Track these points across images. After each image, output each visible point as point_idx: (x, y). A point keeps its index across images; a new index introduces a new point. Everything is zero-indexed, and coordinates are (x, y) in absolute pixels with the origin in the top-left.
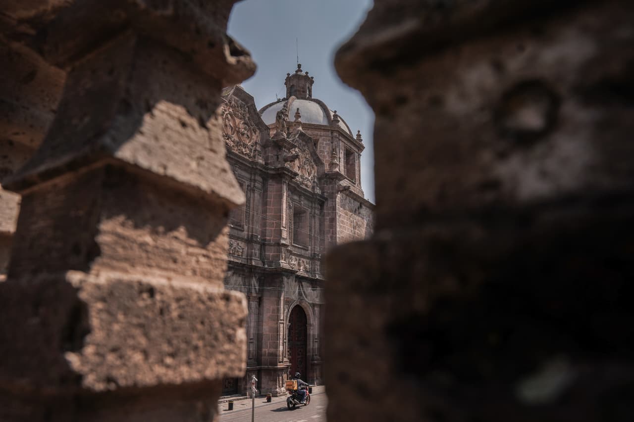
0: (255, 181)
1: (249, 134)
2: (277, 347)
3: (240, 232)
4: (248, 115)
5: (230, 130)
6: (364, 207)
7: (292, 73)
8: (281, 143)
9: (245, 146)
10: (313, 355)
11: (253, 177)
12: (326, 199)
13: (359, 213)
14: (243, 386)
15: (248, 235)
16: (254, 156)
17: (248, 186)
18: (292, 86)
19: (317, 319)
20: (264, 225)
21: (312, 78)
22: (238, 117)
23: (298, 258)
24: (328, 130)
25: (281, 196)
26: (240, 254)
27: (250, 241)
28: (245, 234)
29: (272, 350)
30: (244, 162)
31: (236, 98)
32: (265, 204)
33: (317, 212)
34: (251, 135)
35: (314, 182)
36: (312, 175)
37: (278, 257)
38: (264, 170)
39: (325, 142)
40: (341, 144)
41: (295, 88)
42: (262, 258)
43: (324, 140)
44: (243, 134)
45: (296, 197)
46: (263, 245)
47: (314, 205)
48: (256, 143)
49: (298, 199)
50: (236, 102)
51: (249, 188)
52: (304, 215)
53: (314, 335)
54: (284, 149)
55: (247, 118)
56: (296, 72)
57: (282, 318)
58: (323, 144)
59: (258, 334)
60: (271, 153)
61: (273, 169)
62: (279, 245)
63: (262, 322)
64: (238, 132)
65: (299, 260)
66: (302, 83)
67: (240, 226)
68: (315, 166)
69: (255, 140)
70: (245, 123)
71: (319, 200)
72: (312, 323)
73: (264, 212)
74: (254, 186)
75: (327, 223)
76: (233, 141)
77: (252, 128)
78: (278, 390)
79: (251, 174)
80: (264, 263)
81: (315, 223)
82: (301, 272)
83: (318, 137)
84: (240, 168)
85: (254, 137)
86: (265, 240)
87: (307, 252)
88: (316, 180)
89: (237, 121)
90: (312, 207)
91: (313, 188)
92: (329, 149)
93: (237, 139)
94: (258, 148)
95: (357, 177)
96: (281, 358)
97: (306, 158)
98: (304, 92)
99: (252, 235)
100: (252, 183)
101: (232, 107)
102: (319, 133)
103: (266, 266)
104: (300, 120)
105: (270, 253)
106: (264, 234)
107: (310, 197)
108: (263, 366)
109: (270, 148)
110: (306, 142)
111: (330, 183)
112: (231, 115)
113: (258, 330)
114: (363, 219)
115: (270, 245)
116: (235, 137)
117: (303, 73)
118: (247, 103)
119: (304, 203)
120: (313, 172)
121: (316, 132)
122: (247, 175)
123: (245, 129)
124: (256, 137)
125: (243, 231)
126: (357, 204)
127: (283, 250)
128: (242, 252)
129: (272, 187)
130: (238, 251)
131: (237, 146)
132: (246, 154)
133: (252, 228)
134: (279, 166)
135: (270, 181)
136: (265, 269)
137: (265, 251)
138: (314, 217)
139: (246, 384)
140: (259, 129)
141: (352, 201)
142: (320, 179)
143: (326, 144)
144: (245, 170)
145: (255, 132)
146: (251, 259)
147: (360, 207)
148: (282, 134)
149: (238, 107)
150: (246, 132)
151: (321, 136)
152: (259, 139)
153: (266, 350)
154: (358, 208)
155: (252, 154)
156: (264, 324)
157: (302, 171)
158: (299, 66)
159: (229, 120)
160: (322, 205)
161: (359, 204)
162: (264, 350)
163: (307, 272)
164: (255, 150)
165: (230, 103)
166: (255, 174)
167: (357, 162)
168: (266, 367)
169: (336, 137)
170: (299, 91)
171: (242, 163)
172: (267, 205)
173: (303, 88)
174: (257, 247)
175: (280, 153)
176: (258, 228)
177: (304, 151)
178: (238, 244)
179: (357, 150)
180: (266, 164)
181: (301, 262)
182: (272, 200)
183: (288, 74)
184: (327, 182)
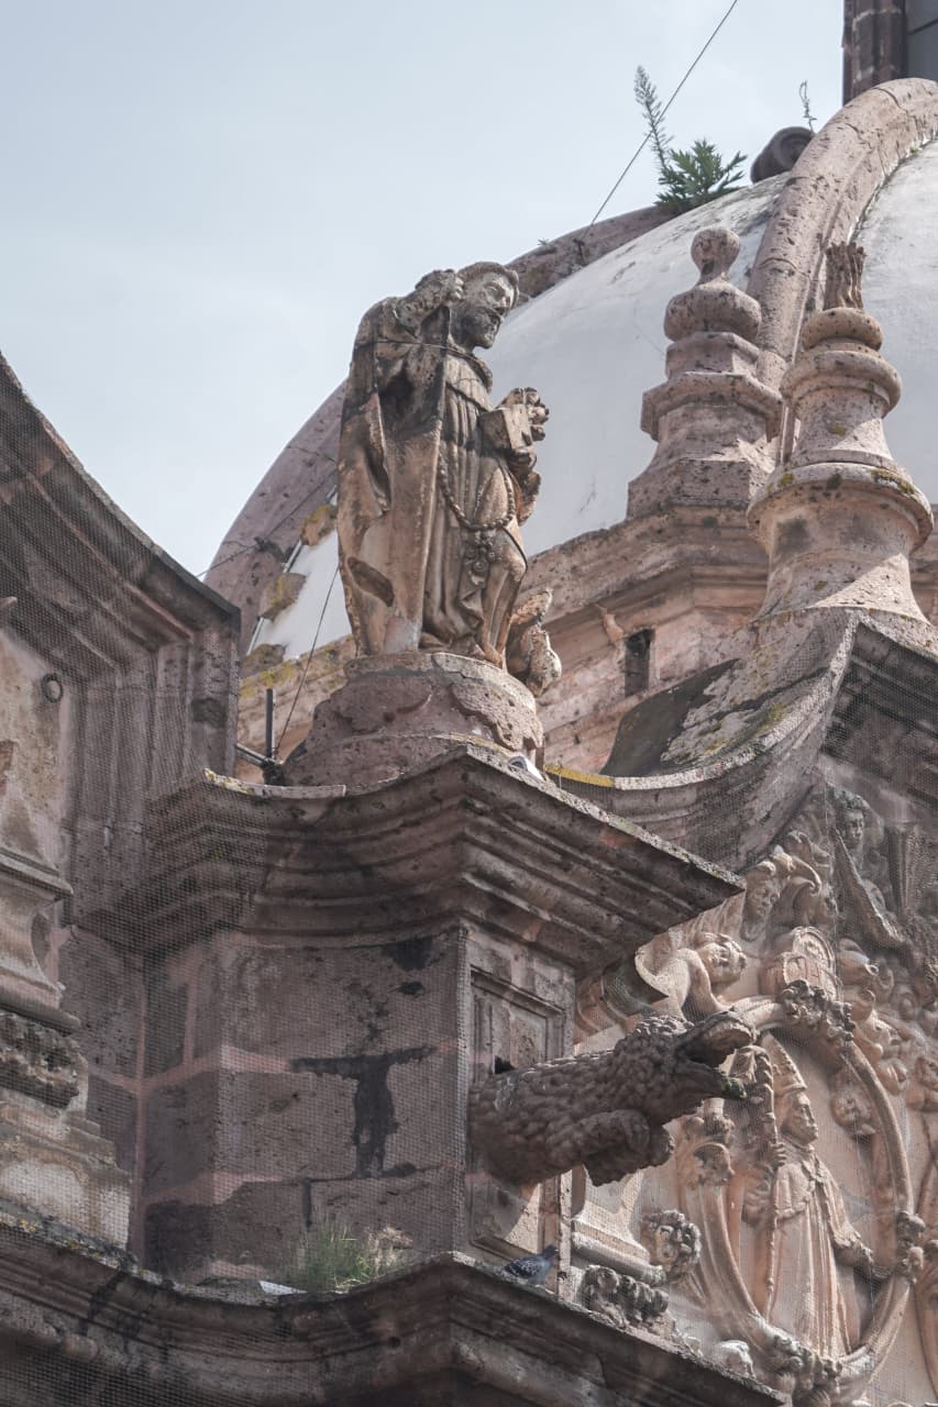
38: (87, 1344)
54: (477, 949)
104: (873, 440)
134: (386, 1254)
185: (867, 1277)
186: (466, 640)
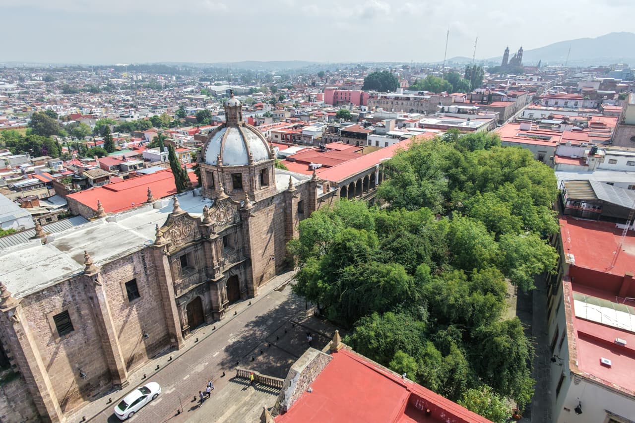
1: (189, 229)
2: (218, 304)
5: (178, 236)
6: (275, 197)
10: (242, 289)
12: (243, 221)
13: (272, 203)
15: (198, 270)
16: (195, 236)
19: (243, 275)
20: (206, 261)
24: (247, 167)
25: (211, 249)
27: (199, 272)
33: (238, 230)
34: (191, 227)
35: (235, 216)
36: (233, 213)
42: (207, 275)
44: (186, 232)
46: (206, 269)
49: (225, 233)
51: (195, 251)
53: (242, 282)
57: (220, 289)
58: (244, 175)
59: (210, 301)
60: (203, 229)
62: (213, 269)
64: (183, 233)
65: (230, 258)
66: (233, 111)
68: (235, 206)
71: (238, 225)
75: (245, 232)
76: (182, 240)
77: (190, 224)
78: (221, 318)
80: (208, 277)
81: (237, 237)
86: (207, 267)
87: (234, 251)
88: (236, 214)
89: (181, 228)
90: (234, 230)
92: (248, 178)
94: (196, 230)
95: (270, 179)
96: (221, 308)
97: (228, 207)
99: (200, 269)
102: (241, 169)
103: (209, 279)
106: (206, 264)
107: (233, 227)
108: (214, 311)
110: (227, 200)
111: (245, 212)
115: (209, 269)
116: (182, 237)
119: (229, 232)
120: (234, 211)
121: (239, 169)
122: (193, 247)
123: (186, 228)
125: (195, 270)
126: (270, 199)
129: (207, 244)
130: (194, 280)
133: (200, 265)
135: (205, 242)
137: (208, 272)
138: (237, 233)
141: (266, 201)
142: (239, 211)
143: (247, 176)
145: (193, 224)
146: (201, 279)
147: (273, 200)
150: (187, 230)
151: (242, 171)
152: (196, 225)
153: (214, 305)
155: (193, 236)
157: (226, 217)
159: (176, 233)
160: (241, 225)
164: (194, 233)
166: (197, 244)
169: (252, 170)
170: (232, 118)
172: (205, 253)
173: (234, 115)
174: (204, 272)
175: (208, 229)
176: (203, 263)
177: (226, 205)
178: (194, 276)
179: (270, 164)
180: (202, 235)
184: (243, 212)
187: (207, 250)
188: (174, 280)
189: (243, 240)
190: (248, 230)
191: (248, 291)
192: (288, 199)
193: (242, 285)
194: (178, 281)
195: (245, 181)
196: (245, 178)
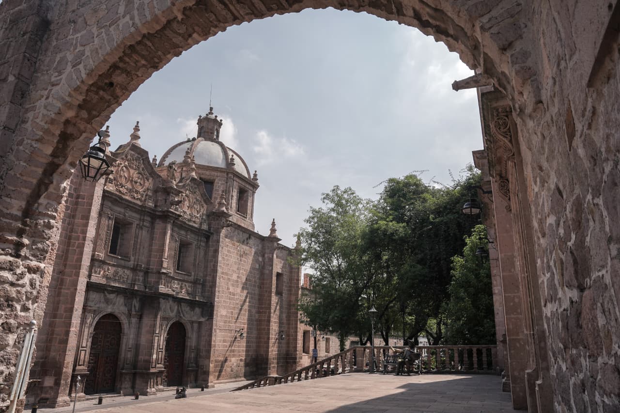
0: (144, 220)
1: (142, 182)
2: (151, 355)
3: (127, 263)
4: (143, 166)
5: (124, 180)
6: (253, 238)
7: (204, 115)
8: (169, 190)
9: (137, 192)
10: (189, 364)
11: (142, 218)
12: (212, 234)
13: (247, 243)
14: (119, 386)
15: (134, 265)
16: (145, 200)
17: (137, 225)
18: (203, 127)
19: (194, 333)
20: (150, 256)
21: (221, 120)
22: (132, 168)
23: (180, 283)
24: (224, 172)
25: (165, 234)
26: (125, 280)
27: (134, 269)
28: (131, 264)
29: (147, 358)
30: (134, 206)
31: (133, 153)
32: (152, 239)
33: (203, 244)
34: (144, 183)
35: (202, 219)
36: (201, 213)
37: (158, 283)
38: (152, 212)
39: (220, 182)
40: (235, 183)
41: (204, 130)
42: (145, 283)
43: (220, 180)
44: (136, 182)
45: (183, 232)
46: (147, 273)
47: (200, 238)
48: (148, 189)
49: (185, 233)
50: (132, 156)
51: (138, 226)
52: (190, 246)
53: (191, 346)
54: (171, 195)
55: (141, 169)
56: (207, 115)
57: (157, 332)
58: (218, 183)
59: (137, 345)
60: (160, 197)
61: (160, 211)
62: (159, 273)
63: (141, 334)
64: (132, 181)
65: (182, 284)
66: (211, 125)
67: (127, 257)
68: (205, 205)
69: (147, 187)
70: (139, 173)
71: (204, 234)
72: (190, 336)
73: (151, 245)
74: (143, 225)
75: (211, 253)
76: (127, 189)
77: (145, 176)
78: (148, 390)
79: (141, 215)
80: (146, 287)
81: (200, 253)
82: (183, 295)
83: (215, 177)
84: (131, 210)
85: (147, 184)
86: (148, 269)
87: (190, 278)
88: (204, 217)
89: (132, 171)
90: (198, 240)
91: (201, 224)
92: (223, 188)
93: (130, 187)
94: (150, 193)
95: (249, 212)
96: (154, 364)
97: (196, 198)
98: (212, 133)
99: (137, 264)
100: (141, 223)
101: (128, 160)
102: (216, 174)
103: (147, 290)
105: (152, 279)
106: (148, 263)
107: (197, 232)
108: (138, 371)
109: (160, 193)
110: (198, 185)
111: (217, 219)
112: (126, 167)
113: (137, 341)
114: (251, 248)
115: (152, 273)
116: (129, 185)
117: (213, 117)
118: (142, 156)
119: (190, 237)
120: (202, 210)
121: (213, 173)
122: (138, 216)
123: (138, 178)
124: (149, 184)
125: (130, 261)
126: (246, 236)
127: (163, 278)
128: (127, 279)
129: (159, 225)
130: (123, 278)
131: (130, 192)
132: (137, 199)
133: (138, 259)
135: (158, 220)
136: (145, 292)
137: (148, 278)
138: (200, 248)
139: (121, 385)
140: (152, 177)
141: (241, 233)
142: (208, 216)
143: (222, 184)
144: (135, 212)
145: (148, 180)
146: (134, 284)
147: (250, 238)
148: (172, 182)
149: (133, 160)
150: (139, 181)
151: (217, 176)
152: (151, 186)
153: (141, 357)
154: (247, 239)
155: (143, 199)
156: (142, 336)
157: (191, 210)
158: (211, 109)
159: (124, 172)
160: (208, 238)
161: (248, 235)
162: (140, 357)
163: (188, 294)
164: (146, 195)
165: (126, 157)
166: (144, 216)
167: (250, 199)
168: (141, 371)
169: (230, 178)
170: (208, 132)
171: (132, 207)
172: (153, 240)
173: (211, 130)
174: (141, 274)
175: (168, 198)
176: (143, 259)
177: (195, 193)
178: (124, 272)
179: (252, 188)
180: (156, 206)
181: (183, 285)
182: (158, 236)
183: (200, 116)
184: (214, 218)
185: (188, 207)
186: (172, 179)
187: (157, 235)
188: (94, 250)
189: (206, 267)
190: (216, 251)
191: (197, 371)
192: (267, 251)
193: (190, 355)
194: (101, 255)
195: (217, 191)
196: (219, 186)
